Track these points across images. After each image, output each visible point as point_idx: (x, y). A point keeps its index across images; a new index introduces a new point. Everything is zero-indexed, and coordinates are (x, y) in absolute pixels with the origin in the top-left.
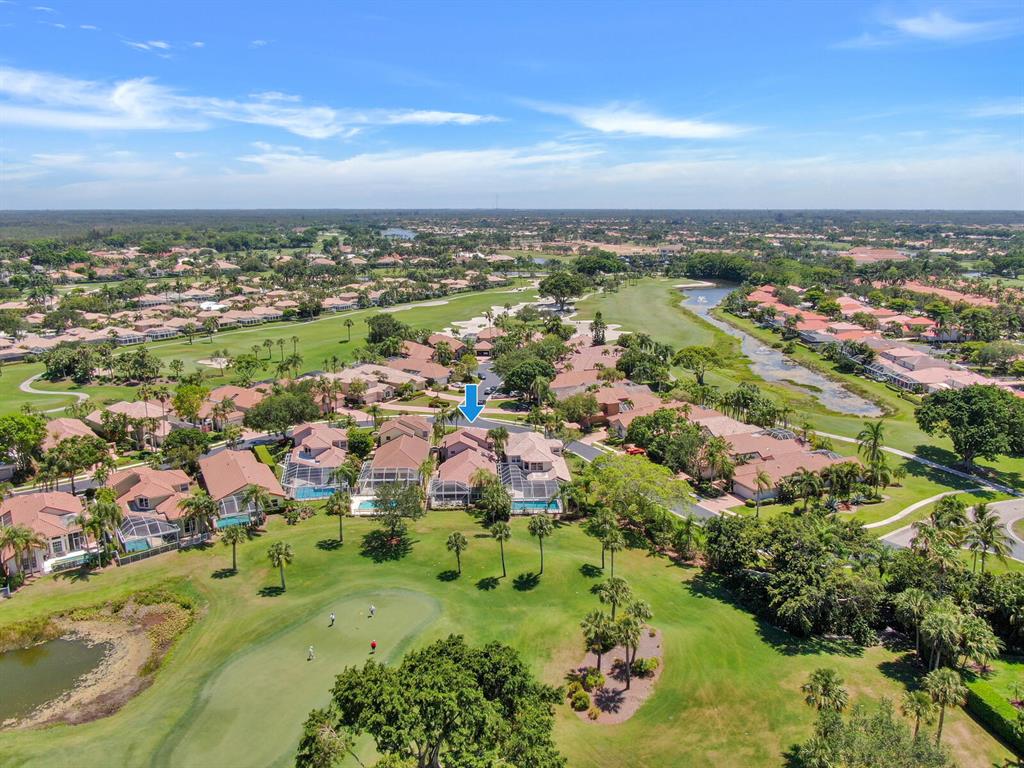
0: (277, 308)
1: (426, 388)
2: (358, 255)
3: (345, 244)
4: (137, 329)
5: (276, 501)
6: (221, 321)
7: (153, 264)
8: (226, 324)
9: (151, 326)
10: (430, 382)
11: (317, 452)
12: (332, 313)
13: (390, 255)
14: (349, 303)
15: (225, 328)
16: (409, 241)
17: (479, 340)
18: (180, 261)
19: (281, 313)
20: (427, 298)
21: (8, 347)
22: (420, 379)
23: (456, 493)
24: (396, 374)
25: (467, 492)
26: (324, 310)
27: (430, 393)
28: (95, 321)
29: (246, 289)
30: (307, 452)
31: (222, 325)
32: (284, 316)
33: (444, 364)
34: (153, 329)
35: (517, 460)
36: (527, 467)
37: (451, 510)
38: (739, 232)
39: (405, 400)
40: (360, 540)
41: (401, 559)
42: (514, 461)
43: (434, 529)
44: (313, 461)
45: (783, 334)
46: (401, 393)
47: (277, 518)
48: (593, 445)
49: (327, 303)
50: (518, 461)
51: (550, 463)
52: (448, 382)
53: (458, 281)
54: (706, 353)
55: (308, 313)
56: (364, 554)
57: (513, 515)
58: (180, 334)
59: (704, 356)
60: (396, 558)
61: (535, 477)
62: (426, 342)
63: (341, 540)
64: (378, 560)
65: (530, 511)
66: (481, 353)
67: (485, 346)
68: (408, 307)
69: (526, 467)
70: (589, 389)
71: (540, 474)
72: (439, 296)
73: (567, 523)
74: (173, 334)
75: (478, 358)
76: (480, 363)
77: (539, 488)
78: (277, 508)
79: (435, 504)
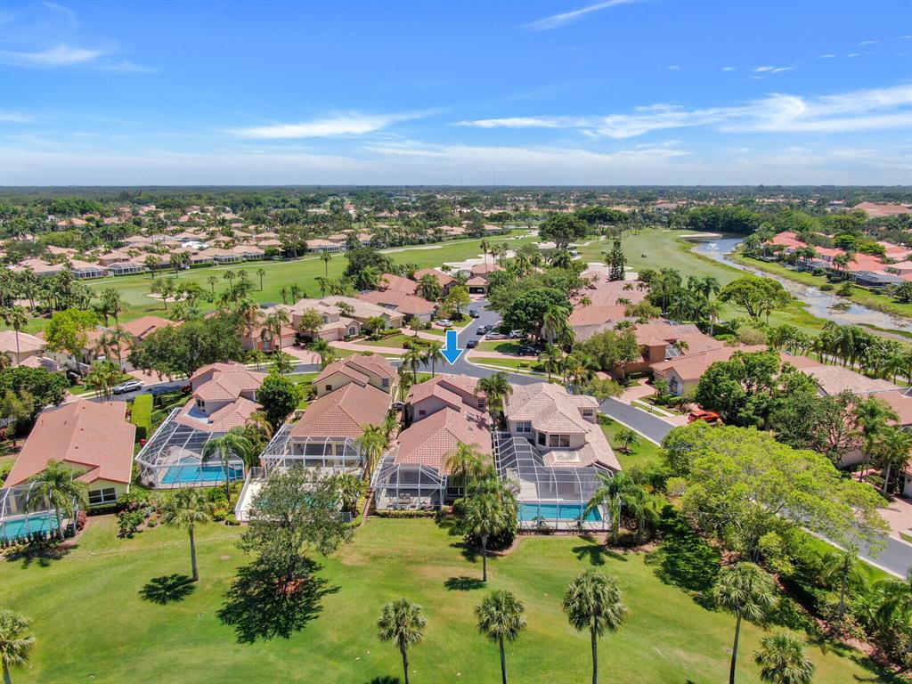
0: (259, 248)
4: (102, 263)
6: (193, 258)
9: (116, 260)
10: (409, 318)
12: (318, 254)
14: (338, 245)
19: (263, 252)
20: (421, 242)
26: (310, 250)
27: (407, 331)
31: (196, 262)
32: (266, 254)
33: (429, 299)
34: (117, 263)
39: (375, 338)
49: (312, 244)
52: (432, 319)
53: (454, 228)
55: (288, 254)
58: (148, 269)
66: (474, 290)
67: (479, 282)
68: (400, 250)
72: (434, 242)
74: (139, 269)
75: (470, 295)
76: (473, 300)
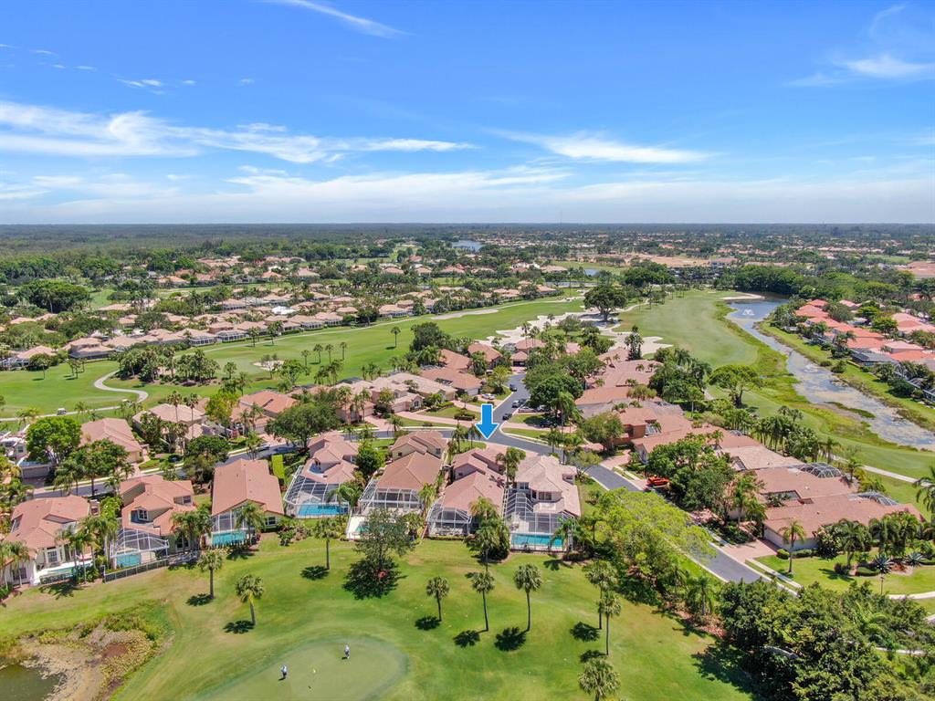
0: (339, 314)
1: (456, 398)
2: (425, 265)
3: (417, 255)
4: (211, 331)
5: (274, 518)
6: (285, 325)
7: (246, 270)
8: (290, 328)
9: (222, 329)
10: (460, 392)
11: (326, 467)
12: (388, 320)
13: (453, 265)
14: (405, 310)
15: (289, 331)
16: (474, 252)
17: (516, 351)
18: (270, 268)
19: (341, 318)
20: (479, 306)
21: (96, 346)
22: (450, 389)
23: (454, 521)
24: (428, 383)
25: (467, 522)
26: (381, 316)
27: (459, 404)
28: (177, 323)
29: (318, 295)
30: (318, 467)
31: (286, 329)
32: (343, 321)
33: (478, 374)
34: (224, 331)
35: (525, 486)
36: (534, 496)
37: (449, 539)
38: (792, 245)
39: (434, 410)
40: (347, 569)
41: (383, 596)
42: (522, 488)
43: (427, 562)
44: (321, 475)
45: (833, 352)
46: (430, 403)
47: (272, 538)
48: (614, 469)
49: (384, 309)
50: (527, 488)
51: (560, 493)
52: (479, 393)
53: (510, 291)
54: (744, 372)
55: (366, 319)
56: (347, 587)
57: (513, 550)
58: (248, 336)
59: (743, 376)
60: (378, 595)
61: (542, 508)
62: (465, 352)
63: (328, 569)
64: (360, 596)
65: (532, 547)
66: (517, 364)
67: (522, 357)
68: (459, 315)
69: (532, 495)
70: (616, 408)
71: (547, 505)
72: (491, 305)
73: (569, 563)
74: (241, 337)
75: (513, 368)
76: (515, 373)
77: (544, 522)
78: (273, 526)
79: (434, 531)
